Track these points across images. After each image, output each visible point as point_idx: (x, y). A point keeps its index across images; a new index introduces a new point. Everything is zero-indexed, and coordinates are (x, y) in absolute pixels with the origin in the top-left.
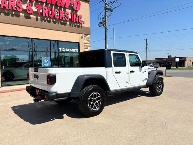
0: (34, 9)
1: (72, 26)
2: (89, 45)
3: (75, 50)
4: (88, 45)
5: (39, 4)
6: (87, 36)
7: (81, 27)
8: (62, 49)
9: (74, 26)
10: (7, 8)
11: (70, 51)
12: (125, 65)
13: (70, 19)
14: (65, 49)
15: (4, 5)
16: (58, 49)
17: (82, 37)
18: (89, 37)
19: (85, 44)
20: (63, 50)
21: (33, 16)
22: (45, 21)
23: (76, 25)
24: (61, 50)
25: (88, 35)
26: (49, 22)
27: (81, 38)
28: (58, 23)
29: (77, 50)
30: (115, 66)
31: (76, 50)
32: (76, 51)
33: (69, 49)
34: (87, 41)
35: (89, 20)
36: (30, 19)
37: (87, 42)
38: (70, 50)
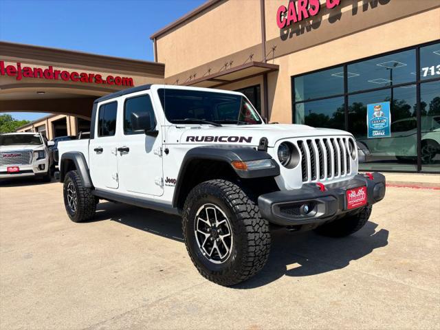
15: (291, 18)
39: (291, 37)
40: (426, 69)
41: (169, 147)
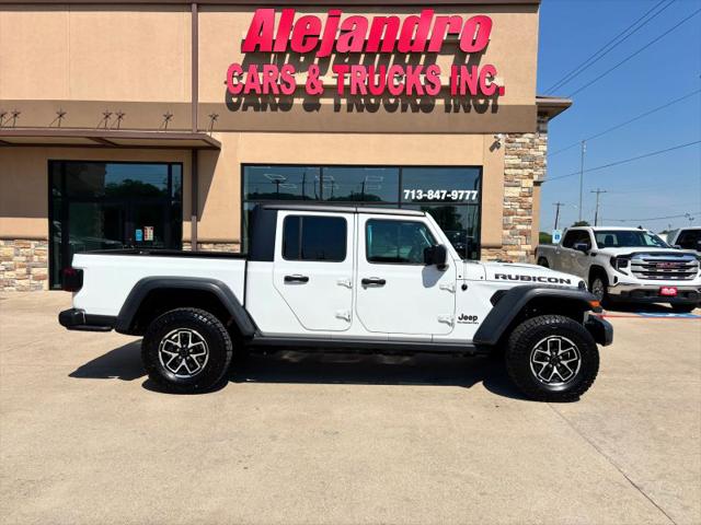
0: (329, 79)
1: (457, 111)
2: (526, 172)
3: (465, 195)
4: (520, 171)
5: (347, 60)
6: (518, 140)
7: (495, 108)
8: (413, 192)
9: (462, 109)
10: (258, 91)
11: (443, 198)
12: (339, 255)
13: (443, 88)
14: (425, 192)
15: (252, 86)
16: (401, 194)
17: (496, 145)
18: (528, 141)
19: (507, 171)
20: (417, 194)
21: (327, 102)
22: (360, 109)
23: (470, 107)
24: (410, 195)
25: (522, 134)
26: (373, 108)
27: (492, 149)
28: (404, 109)
29: (471, 195)
30: (287, 255)
31: (469, 192)
32: (467, 198)
33: (438, 192)
34: (519, 155)
35: (534, 78)
36: (318, 110)
37: (518, 161)
38: (441, 194)
39: (245, 109)
40: (408, 192)
41: (467, 283)
